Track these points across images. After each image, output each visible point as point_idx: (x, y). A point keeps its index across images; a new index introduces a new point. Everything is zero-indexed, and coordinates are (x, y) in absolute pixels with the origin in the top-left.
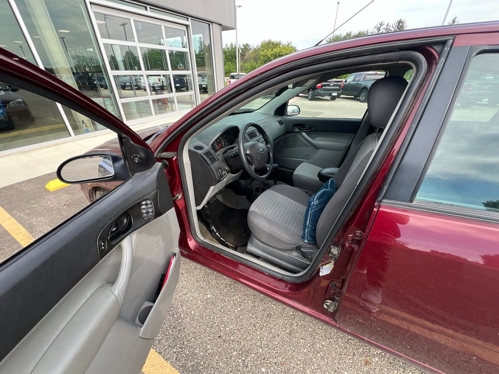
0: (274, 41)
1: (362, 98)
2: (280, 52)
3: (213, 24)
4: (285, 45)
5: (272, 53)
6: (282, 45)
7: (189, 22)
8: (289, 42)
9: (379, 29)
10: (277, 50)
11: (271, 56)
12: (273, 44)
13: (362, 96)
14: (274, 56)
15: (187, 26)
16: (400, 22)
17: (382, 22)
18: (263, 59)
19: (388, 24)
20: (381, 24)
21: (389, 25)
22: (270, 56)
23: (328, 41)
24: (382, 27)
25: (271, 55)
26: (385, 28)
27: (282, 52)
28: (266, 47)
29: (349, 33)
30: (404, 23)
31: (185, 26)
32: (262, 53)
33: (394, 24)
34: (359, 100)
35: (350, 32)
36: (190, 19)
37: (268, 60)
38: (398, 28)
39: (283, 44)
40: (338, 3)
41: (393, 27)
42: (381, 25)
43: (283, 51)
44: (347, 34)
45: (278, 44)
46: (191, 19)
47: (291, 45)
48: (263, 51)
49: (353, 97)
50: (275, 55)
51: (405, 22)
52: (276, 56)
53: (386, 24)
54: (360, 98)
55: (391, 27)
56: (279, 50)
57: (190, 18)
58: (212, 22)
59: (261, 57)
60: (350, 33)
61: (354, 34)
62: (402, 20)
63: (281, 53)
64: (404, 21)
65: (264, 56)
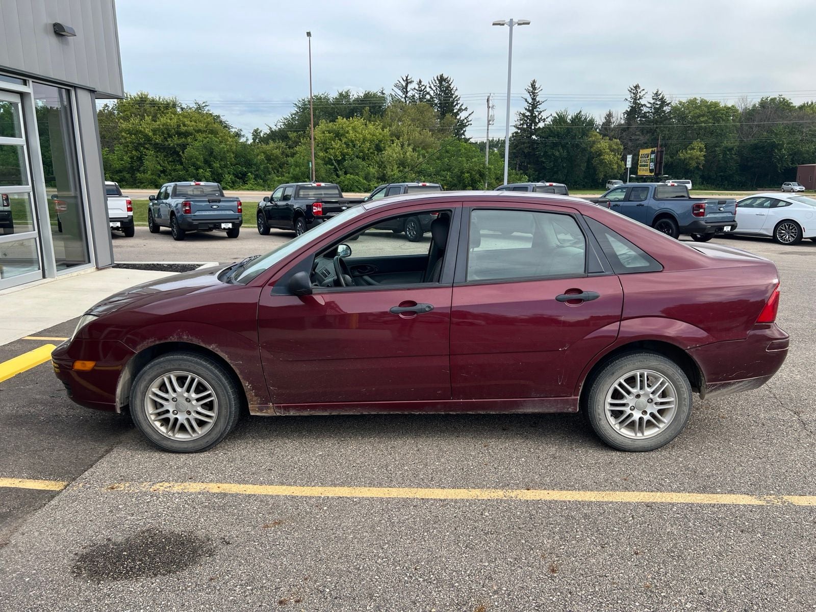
0: (158, 99)
1: (410, 233)
2: (179, 126)
3: (79, 92)
4: (190, 109)
5: (156, 125)
6: (182, 109)
7: (29, 88)
8: (201, 103)
9: (405, 90)
10: (171, 119)
11: (154, 134)
12: (153, 103)
13: (409, 229)
14: (163, 133)
15: (22, 95)
16: (442, 79)
17: (407, 77)
18: (128, 140)
19: (420, 82)
20: (407, 80)
21: (422, 84)
22: (150, 134)
23: (300, 105)
24: (410, 87)
25: (154, 131)
26: (417, 88)
27: (184, 125)
28: (134, 110)
29: (344, 93)
30: (450, 83)
31: (19, 95)
32: (124, 125)
33: (431, 83)
34: (405, 238)
35: (346, 90)
36: (31, 82)
37: (145, 144)
38: (441, 91)
39: (184, 106)
40: (309, 34)
41: (430, 87)
42: (408, 82)
43: (188, 123)
44: (341, 94)
45: (169, 107)
46: (33, 82)
47: (206, 109)
48: (127, 119)
49: (391, 231)
50: (165, 131)
51: (451, 81)
52: (168, 134)
53: (416, 81)
54: (406, 233)
55: (428, 87)
56: (175, 121)
57: (31, 80)
58: (75, 87)
59: (123, 134)
60: (347, 93)
61: (356, 96)
62: (445, 76)
63: (183, 129)
64: (449, 79)
65: (131, 134)
